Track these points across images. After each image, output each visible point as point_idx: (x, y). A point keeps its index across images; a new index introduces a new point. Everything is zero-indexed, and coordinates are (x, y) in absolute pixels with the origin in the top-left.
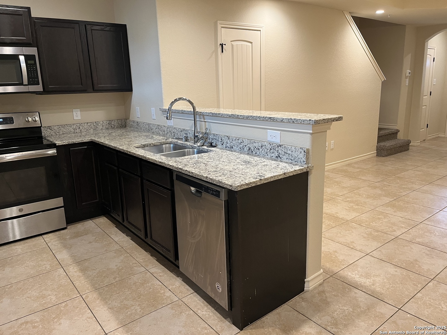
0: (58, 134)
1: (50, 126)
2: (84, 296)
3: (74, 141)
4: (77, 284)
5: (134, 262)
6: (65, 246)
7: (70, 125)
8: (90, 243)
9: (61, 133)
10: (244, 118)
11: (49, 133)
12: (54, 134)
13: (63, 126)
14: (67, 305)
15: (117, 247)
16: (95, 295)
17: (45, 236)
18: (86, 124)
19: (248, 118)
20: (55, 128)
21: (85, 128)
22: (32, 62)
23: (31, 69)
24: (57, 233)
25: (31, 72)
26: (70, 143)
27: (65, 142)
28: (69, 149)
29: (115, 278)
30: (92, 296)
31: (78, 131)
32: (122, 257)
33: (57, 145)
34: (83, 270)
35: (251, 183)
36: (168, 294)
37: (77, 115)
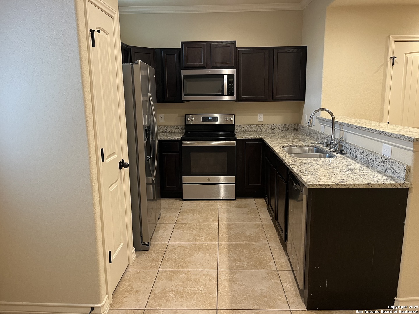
0: (245, 131)
1: (241, 125)
2: (219, 244)
3: (249, 137)
4: (220, 235)
5: (264, 235)
6: (227, 211)
7: (254, 125)
8: (244, 213)
9: (247, 130)
10: (366, 130)
11: (239, 130)
12: (242, 131)
13: (249, 126)
14: (207, 245)
15: (258, 221)
16: (226, 246)
17: (220, 201)
18: (266, 125)
19: (368, 130)
20: (244, 127)
21: (265, 128)
22: (232, 79)
23: (230, 85)
24: (228, 201)
25: (230, 87)
26: (246, 138)
27: (243, 137)
28: (245, 143)
29: (244, 241)
30: (224, 246)
31: (259, 130)
32: (257, 230)
33: (237, 138)
34: (228, 229)
35: (324, 185)
36: (272, 263)
37: (261, 118)
